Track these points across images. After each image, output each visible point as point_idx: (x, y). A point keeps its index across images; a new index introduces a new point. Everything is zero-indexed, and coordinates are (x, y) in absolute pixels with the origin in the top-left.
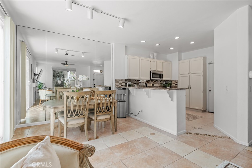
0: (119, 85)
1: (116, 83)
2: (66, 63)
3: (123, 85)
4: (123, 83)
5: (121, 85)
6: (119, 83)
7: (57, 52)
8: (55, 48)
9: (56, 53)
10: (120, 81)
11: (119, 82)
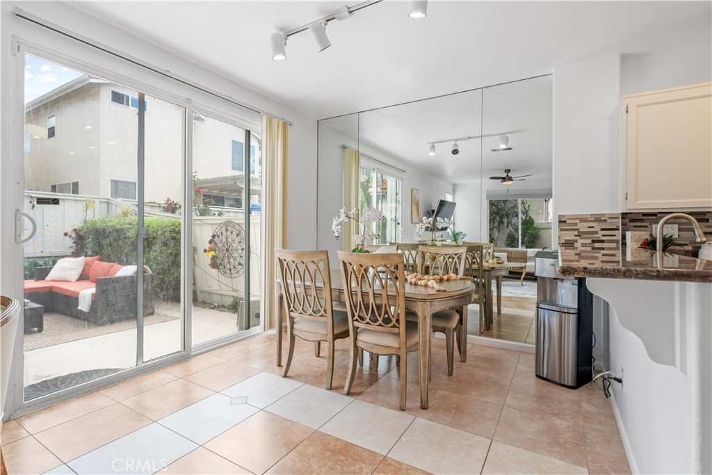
0: (581, 241)
1: (561, 230)
2: (504, 175)
3: (603, 241)
4: (602, 230)
5: (594, 242)
6: (578, 229)
7: (434, 151)
8: (429, 143)
9: (432, 154)
10: (583, 220)
11: (583, 227)
